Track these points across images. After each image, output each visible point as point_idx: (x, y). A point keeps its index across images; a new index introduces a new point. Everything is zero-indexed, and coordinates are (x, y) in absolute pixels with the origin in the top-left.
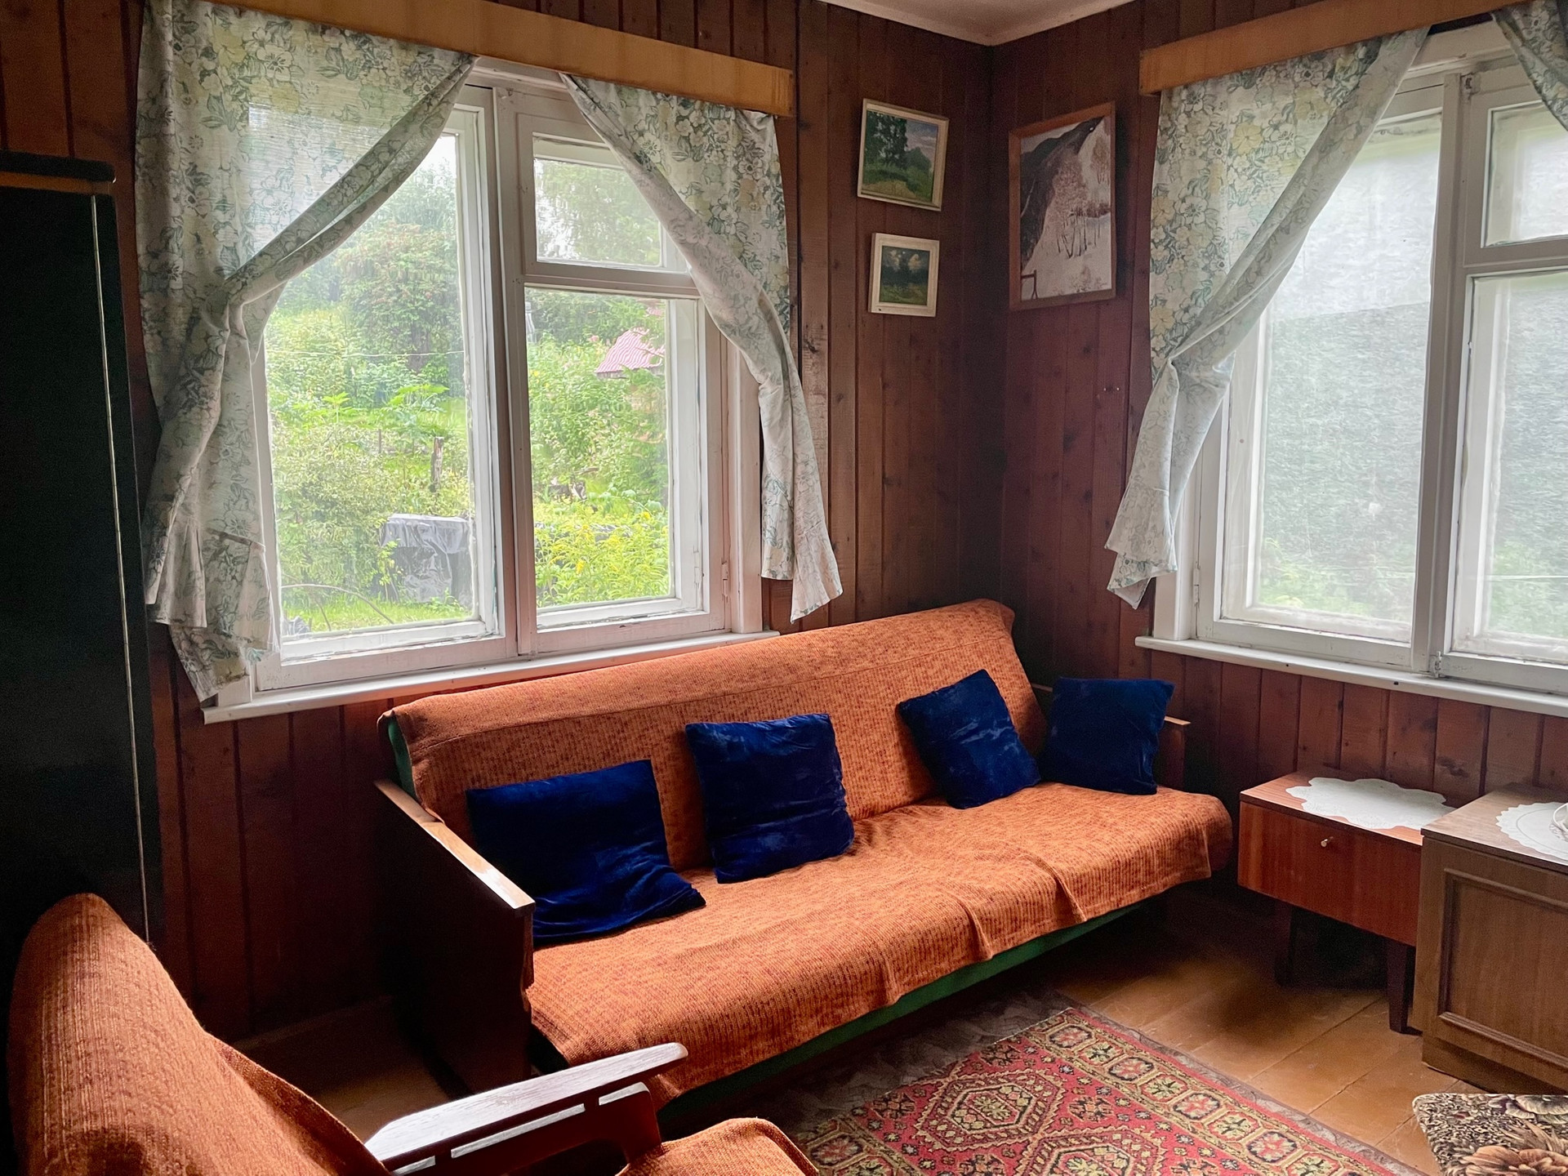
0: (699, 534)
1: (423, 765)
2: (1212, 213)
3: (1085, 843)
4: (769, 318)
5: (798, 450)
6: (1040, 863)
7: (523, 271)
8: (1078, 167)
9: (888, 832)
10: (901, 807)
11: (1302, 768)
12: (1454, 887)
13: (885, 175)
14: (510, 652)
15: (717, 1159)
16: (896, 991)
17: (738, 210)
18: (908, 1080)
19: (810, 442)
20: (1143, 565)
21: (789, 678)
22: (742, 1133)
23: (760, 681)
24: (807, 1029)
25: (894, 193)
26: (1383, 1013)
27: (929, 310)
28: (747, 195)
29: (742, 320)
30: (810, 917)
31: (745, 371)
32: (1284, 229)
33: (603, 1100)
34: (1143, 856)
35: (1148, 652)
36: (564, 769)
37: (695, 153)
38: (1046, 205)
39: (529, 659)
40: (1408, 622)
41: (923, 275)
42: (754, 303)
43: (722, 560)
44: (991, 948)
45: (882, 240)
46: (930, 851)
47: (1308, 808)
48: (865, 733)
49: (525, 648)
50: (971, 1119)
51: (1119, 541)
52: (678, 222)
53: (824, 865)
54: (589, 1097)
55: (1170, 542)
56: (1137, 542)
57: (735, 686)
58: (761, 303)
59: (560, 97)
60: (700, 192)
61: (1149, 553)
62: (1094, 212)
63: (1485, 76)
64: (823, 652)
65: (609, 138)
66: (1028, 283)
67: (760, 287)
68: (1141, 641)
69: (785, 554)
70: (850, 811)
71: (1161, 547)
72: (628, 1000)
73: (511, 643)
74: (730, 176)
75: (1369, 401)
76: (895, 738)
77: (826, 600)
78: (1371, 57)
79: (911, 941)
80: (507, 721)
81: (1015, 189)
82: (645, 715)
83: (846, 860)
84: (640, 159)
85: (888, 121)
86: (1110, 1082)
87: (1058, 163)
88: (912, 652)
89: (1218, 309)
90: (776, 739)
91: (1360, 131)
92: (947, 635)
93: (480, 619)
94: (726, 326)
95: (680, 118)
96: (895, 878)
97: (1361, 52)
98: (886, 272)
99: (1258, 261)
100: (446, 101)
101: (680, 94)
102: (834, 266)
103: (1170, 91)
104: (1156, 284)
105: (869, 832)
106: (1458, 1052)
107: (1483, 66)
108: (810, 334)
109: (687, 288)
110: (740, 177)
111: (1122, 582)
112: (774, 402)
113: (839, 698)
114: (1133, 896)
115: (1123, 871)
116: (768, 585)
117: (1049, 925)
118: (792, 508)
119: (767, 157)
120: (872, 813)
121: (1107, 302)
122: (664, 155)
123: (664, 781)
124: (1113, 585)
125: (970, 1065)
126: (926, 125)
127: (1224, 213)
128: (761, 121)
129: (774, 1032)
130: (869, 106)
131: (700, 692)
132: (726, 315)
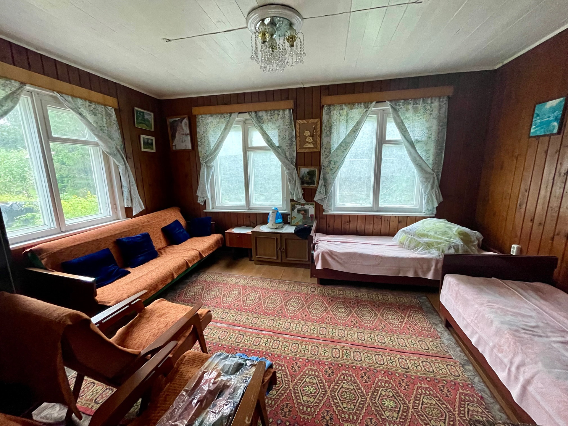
0: (108, 199)
1: (45, 260)
2: (208, 137)
3: (202, 245)
4: (119, 151)
5: (130, 180)
6: (196, 250)
7: (48, 138)
8: (181, 126)
9: (165, 252)
10: (165, 247)
11: (233, 227)
12: (256, 238)
13: (141, 123)
14: (59, 231)
15: (158, 305)
16: (175, 276)
17: (107, 128)
18: (178, 292)
19: (133, 178)
20: (203, 198)
21: (137, 226)
22: (159, 301)
23: (131, 228)
24: (161, 287)
25: (144, 127)
26: (248, 259)
27: (154, 150)
28: (110, 125)
29: (112, 152)
30: (156, 268)
31: (114, 163)
32: (220, 142)
33: (132, 303)
34: (211, 245)
35: (206, 212)
36: (87, 254)
37: (95, 114)
38: (176, 132)
39: (65, 232)
40: (245, 203)
41: (152, 144)
42: (114, 148)
43: (114, 205)
44: (190, 265)
45: (142, 136)
46: (174, 253)
47: (235, 232)
48: (156, 235)
49: (63, 230)
50: (191, 293)
51: (199, 194)
52: (92, 129)
53: (154, 260)
54: (129, 304)
55: (208, 193)
56: (202, 194)
57: (126, 230)
58: (116, 148)
59: (55, 98)
60: (97, 123)
61: (204, 195)
62: (187, 135)
63: (247, 121)
64: (144, 220)
65: (71, 109)
66: (174, 147)
67: (116, 145)
68: (205, 211)
69: (130, 202)
70: (156, 249)
71: (206, 194)
72: (123, 292)
73: (59, 229)
74: (104, 120)
75: (235, 169)
76: (162, 235)
77: (141, 210)
78: (230, 116)
79: (177, 267)
80: (68, 246)
81: (169, 129)
82: (106, 239)
83: (158, 258)
84: (80, 114)
85: (140, 112)
86: (213, 280)
87: (177, 125)
88: (163, 218)
89: (211, 154)
90: (139, 238)
91: (230, 127)
92: (169, 214)
93: (45, 225)
94: (108, 153)
95: (89, 106)
96: (170, 258)
97: (229, 115)
98: (144, 142)
99: (217, 146)
100: (19, 95)
101: (89, 100)
102: (132, 141)
103: (198, 115)
104: (200, 149)
105: (161, 253)
106: (258, 261)
107: (246, 120)
108: (129, 155)
109: (97, 144)
110: (107, 120)
111: (200, 201)
112: (123, 170)
113: (149, 229)
114: (211, 252)
115: (209, 248)
116: (126, 209)
117: (199, 259)
118: (130, 192)
119: (113, 117)
120: (160, 249)
121: (191, 151)
122: (86, 113)
123: (113, 251)
124: (198, 201)
125: (189, 286)
126: (148, 114)
127: (210, 137)
128: (111, 109)
129: (155, 289)
130: (136, 108)
131: (118, 232)
132: (108, 150)
